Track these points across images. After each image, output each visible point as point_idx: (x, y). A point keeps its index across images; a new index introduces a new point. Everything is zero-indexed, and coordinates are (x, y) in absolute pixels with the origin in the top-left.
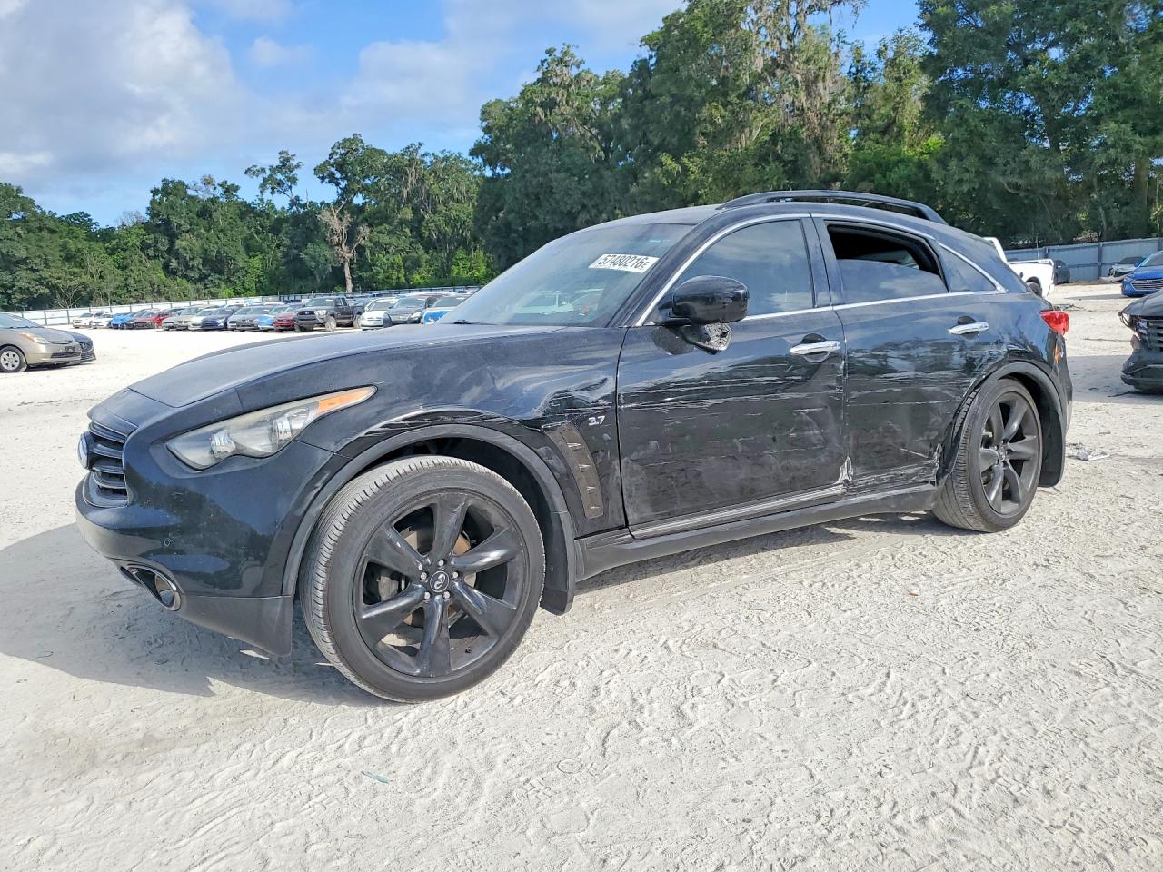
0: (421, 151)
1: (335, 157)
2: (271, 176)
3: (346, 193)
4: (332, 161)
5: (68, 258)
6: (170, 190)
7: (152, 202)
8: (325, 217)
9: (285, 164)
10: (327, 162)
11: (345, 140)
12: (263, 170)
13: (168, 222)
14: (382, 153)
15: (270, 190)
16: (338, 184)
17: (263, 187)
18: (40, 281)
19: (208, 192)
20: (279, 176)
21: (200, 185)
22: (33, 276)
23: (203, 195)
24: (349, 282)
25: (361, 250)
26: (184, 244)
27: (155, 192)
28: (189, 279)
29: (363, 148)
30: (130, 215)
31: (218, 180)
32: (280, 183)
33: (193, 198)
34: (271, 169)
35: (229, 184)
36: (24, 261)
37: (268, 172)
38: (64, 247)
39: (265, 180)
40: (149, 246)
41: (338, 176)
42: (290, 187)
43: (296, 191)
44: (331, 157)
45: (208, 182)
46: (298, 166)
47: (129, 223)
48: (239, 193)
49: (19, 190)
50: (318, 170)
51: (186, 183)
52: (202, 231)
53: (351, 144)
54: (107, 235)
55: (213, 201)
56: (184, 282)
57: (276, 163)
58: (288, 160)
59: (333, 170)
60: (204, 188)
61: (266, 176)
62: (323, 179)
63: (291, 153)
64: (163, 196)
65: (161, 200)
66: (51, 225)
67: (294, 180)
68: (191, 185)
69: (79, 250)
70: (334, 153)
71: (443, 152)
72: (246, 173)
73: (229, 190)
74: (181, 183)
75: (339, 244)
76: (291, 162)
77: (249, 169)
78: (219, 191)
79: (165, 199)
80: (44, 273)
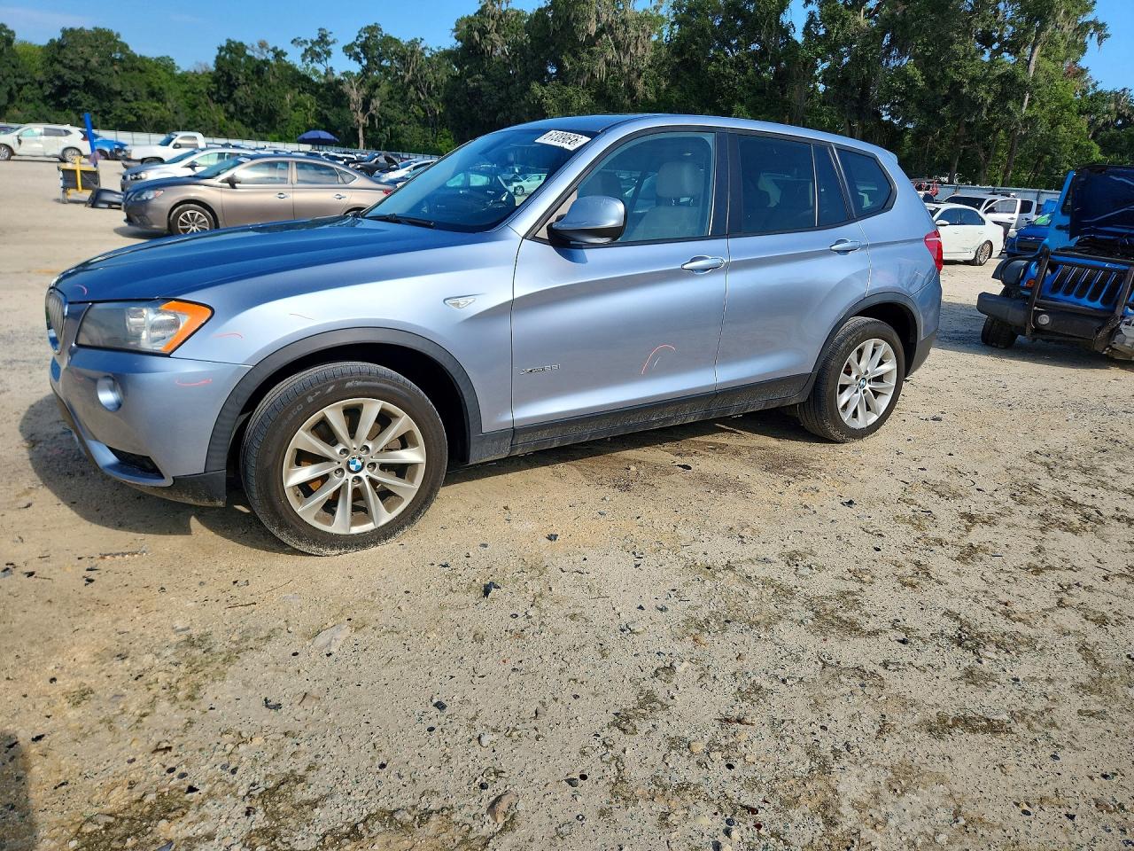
0: (423, 45)
1: (360, 39)
2: (311, 48)
3: (366, 70)
4: (358, 42)
5: (152, 94)
6: (233, 50)
7: (218, 57)
8: (346, 88)
9: (323, 39)
10: (354, 43)
11: (369, 27)
12: (306, 42)
13: (230, 77)
14: (396, 41)
15: (310, 59)
16: (360, 62)
17: (304, 57)
18: (131, 110)
19: (262, 53)
20: (318, 49)
21: (257, 47)
22: (126, 105)
23: (257, 55)
24: (362, 142)
25: (372, 118)
26: (241, 94)
27: (221, 49)
28: (242, 122)
29: (381, 35)
30: (201, 65)
31: (271, 47)
32: (318, 55)
33: (250, 58)
34: (312, 42)
35: (279, 50)
36: (119, 93)
37: (310, 45)
38: (149, 85)
39: (306, 51)
40: (213, 94)
41: (362, 56)
42: (326, 59)
43: (330, 62)
44: (357, 40)
45: (263, 45)
46: (333, 42)
47: (200, 71)
48: (287, 59)
49: (118, 35)
50: (347, 49)
51: (246, 43)
52: (256, 86)
53: (373, 29)
54: (183, 79)
55: (266, 62)
56: (239, 124)
57: (316, 38)
58: (325, 36)
59: (358, 50)
60: (259, 50)
61: (307, 47)
62: (350, 56)
63: (328, 31)
64: (227, 53)
65: (225, 56)
66: (141, 66)
67: (329, 53)
68: (250, 46)
69: (160, 89)
70: (360, 36)
71: (439, 48)
72: (292, 42)
73: (279, 55)
74: (241, 44)
75: (355, 111)
76: (330, 39)
77: (295, 40)
78: (270, 56)
79: (228, 56)
80: (134, 105)
